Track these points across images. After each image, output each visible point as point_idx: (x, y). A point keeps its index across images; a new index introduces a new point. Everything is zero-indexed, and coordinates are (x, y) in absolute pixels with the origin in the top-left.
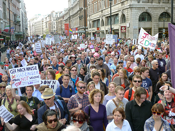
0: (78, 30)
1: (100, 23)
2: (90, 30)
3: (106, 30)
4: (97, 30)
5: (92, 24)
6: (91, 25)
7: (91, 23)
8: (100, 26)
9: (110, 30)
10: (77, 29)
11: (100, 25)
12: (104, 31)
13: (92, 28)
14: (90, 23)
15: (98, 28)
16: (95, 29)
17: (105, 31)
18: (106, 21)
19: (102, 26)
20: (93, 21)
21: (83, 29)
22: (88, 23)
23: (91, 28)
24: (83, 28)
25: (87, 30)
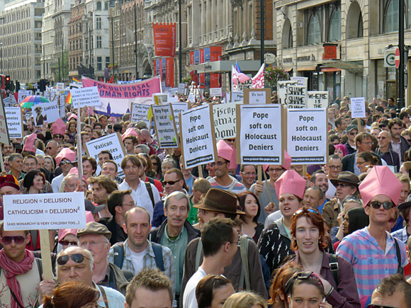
0: (223, 58)
1: (344, 23)
2: (290, 60)
3: (375, 56)
4: (325, 57)
5: (298, 29)
6: (294, 33)
7: (293, 21)
8: (343, 37)
9: (398, 58)
10: (216, 52)
11: (343, 29)
12: (361, 62)
13: (300, 45)
14: (287, 22)
15: (330, 49)
16: (315, 54)
17: (366, 64)
18: (371, 13)
19: (350, 37)
20: (306, 11)
21: (250, 55)
22: (279, 20)
23: (290, 46)
24: (252, 49)
25: (269, 58)
